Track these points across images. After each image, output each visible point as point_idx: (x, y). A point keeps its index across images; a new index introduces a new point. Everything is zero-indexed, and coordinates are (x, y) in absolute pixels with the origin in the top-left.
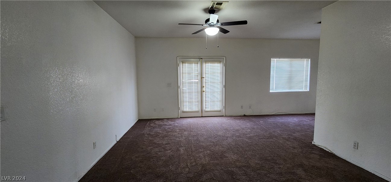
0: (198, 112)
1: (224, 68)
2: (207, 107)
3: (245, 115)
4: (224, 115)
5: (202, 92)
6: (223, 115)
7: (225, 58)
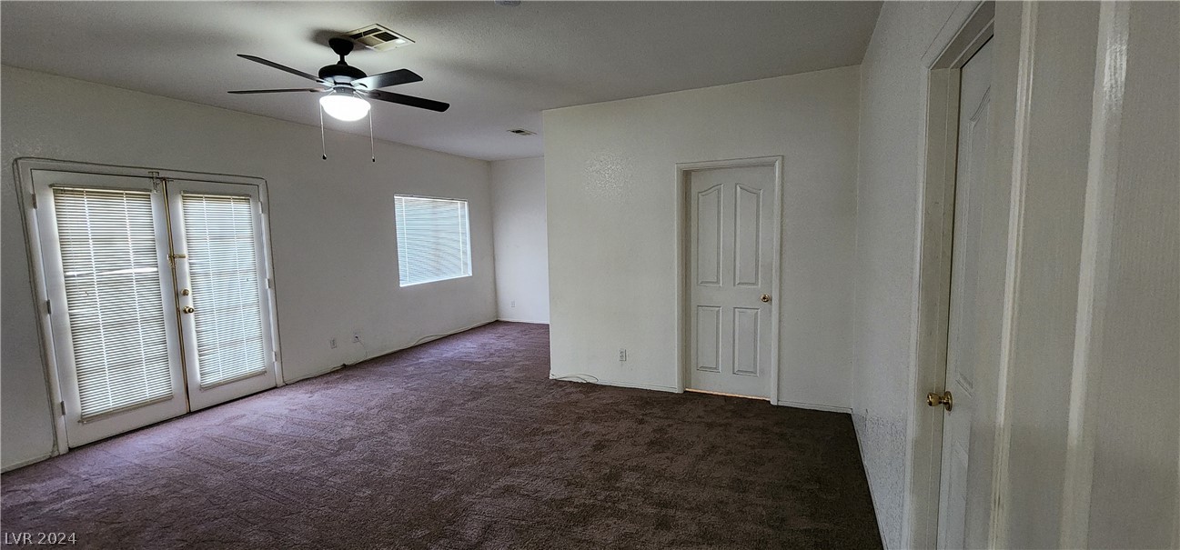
0: (168, 399)
1: (263, 217)
2: (207, 370)
3: (344, 365)
4: (280, 383)
5: (180, 313)
6: (274, 385)
7: (262, 185)
